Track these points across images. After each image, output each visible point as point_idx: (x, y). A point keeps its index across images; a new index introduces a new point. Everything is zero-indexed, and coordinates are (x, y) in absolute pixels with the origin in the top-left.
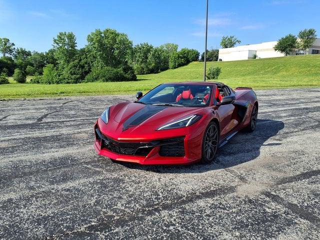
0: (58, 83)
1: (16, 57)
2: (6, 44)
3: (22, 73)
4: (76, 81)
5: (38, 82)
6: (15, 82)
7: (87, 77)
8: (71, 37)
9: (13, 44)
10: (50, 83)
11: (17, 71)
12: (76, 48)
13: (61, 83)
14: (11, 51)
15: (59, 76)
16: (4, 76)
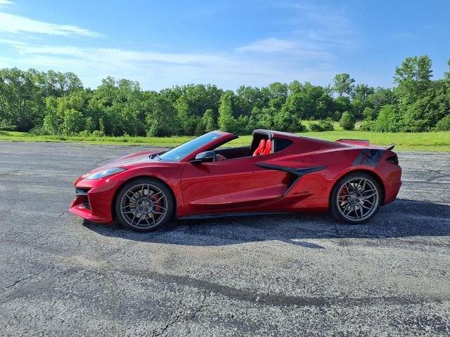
0: (394, 131)
1: (354, 96)
2: (344, 81)
3: (351, 116)
4: (422, 129)
5: (369, 129)
6: (341, 128)
7: (440, 122)
8: (424, 63)
9: (353, 81)
10: (383, 131)
11: (345, 114)
12: (431, 79)
13: (399, 131)
14: (349, 90)
15: (397, 121)
16: (329, 121)
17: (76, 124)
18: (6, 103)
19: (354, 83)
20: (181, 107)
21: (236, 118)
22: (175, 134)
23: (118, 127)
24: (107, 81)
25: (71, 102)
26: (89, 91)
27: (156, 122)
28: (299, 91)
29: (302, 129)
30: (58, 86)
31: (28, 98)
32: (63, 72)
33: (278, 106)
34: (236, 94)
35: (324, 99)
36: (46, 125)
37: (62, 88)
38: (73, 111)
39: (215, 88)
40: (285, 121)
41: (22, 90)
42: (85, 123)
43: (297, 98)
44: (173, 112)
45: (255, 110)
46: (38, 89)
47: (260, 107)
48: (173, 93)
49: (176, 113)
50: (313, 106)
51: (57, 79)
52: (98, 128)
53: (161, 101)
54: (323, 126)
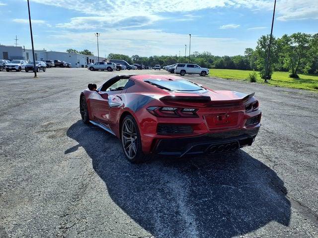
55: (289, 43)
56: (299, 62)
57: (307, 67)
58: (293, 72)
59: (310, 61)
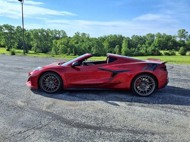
1: (187, 40)
2: (183, 33)
3: (184, 49)
6: (179, 54)
9: (187, 32)
11: (182, 48)
14: (185, 37)
16: (173, 51)
17: (64, 51)
18: (39, 42)
19: (187, 34)
20: (106, 44)
21: (129, 49)
22: (103, 56)
23: (80, 52)
24: (77, 33)
25: (62, 42)
26: (70, 37)
27: (95, 50)
28: (160, 37)
29: (160, 54)
30: (58, 35)
31: (47, 40)
32: (60, 30)
33: (150, 44)
34: (131, 38)
35: (172, 41)
36: (53, 51)
37: (59, 36)
38: (63, 45)
39: (121, 36)
40: (152, 50)
41: (45, 37)
42: (67, 50)
43: (159, 40)
44: (102, 46)
45: (139, 45)
46: (50, 36)
47: (141, 44)
48: (103, 38)
49: (104, 47)
50: (167, 44)
51: (57, 33)
52: (72, 53)
53: (97, 42)
54: (170, 53)
55: (2, 30)
56: (11, 42)
57: (16, 45)
58: (8, 48)
59: (16, 41)
